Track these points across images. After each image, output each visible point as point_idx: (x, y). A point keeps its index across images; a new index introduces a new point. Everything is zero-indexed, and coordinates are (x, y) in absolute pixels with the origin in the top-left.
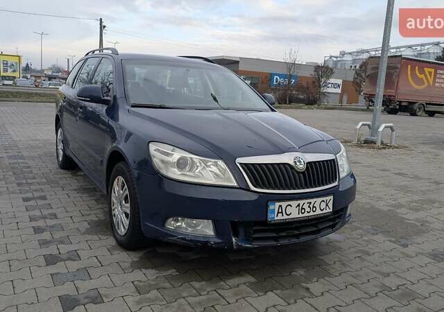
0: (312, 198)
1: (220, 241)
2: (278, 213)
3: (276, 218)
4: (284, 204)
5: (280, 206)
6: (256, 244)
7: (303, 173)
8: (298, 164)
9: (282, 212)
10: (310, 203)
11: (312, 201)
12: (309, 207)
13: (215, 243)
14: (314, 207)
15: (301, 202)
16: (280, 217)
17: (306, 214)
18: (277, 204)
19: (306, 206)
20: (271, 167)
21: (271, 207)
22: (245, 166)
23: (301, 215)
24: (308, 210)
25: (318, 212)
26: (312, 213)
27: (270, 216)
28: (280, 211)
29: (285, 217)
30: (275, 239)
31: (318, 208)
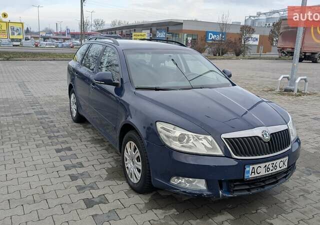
0: (275, 160)
1: (211, 193)
2: (252, 172)
3: (250, 176)
4: (256, 166)
5: (253, 168)
6: (236, 194)
7: (268, 142)
8: (265, 136)
9: (254, 172)
10: (273, 164)
11: (275, 162)
12: (273, 166)
13: (207, 195)
14: (275, 166)
15: (267, 164)
16: (253, 175)
17: (270, 172)
18: (251, 167)
19: (270, 167)
20: (246, 139)
21: (247, 169)
22: (228, 140)
23: (267, 173)
24: (271, 168)
25: (279, 169)
26: (274, 171)
27: (246, 175)
28: (253, 171)
29: (257, 175)
30: (248, 190)
31: (278, 167)
